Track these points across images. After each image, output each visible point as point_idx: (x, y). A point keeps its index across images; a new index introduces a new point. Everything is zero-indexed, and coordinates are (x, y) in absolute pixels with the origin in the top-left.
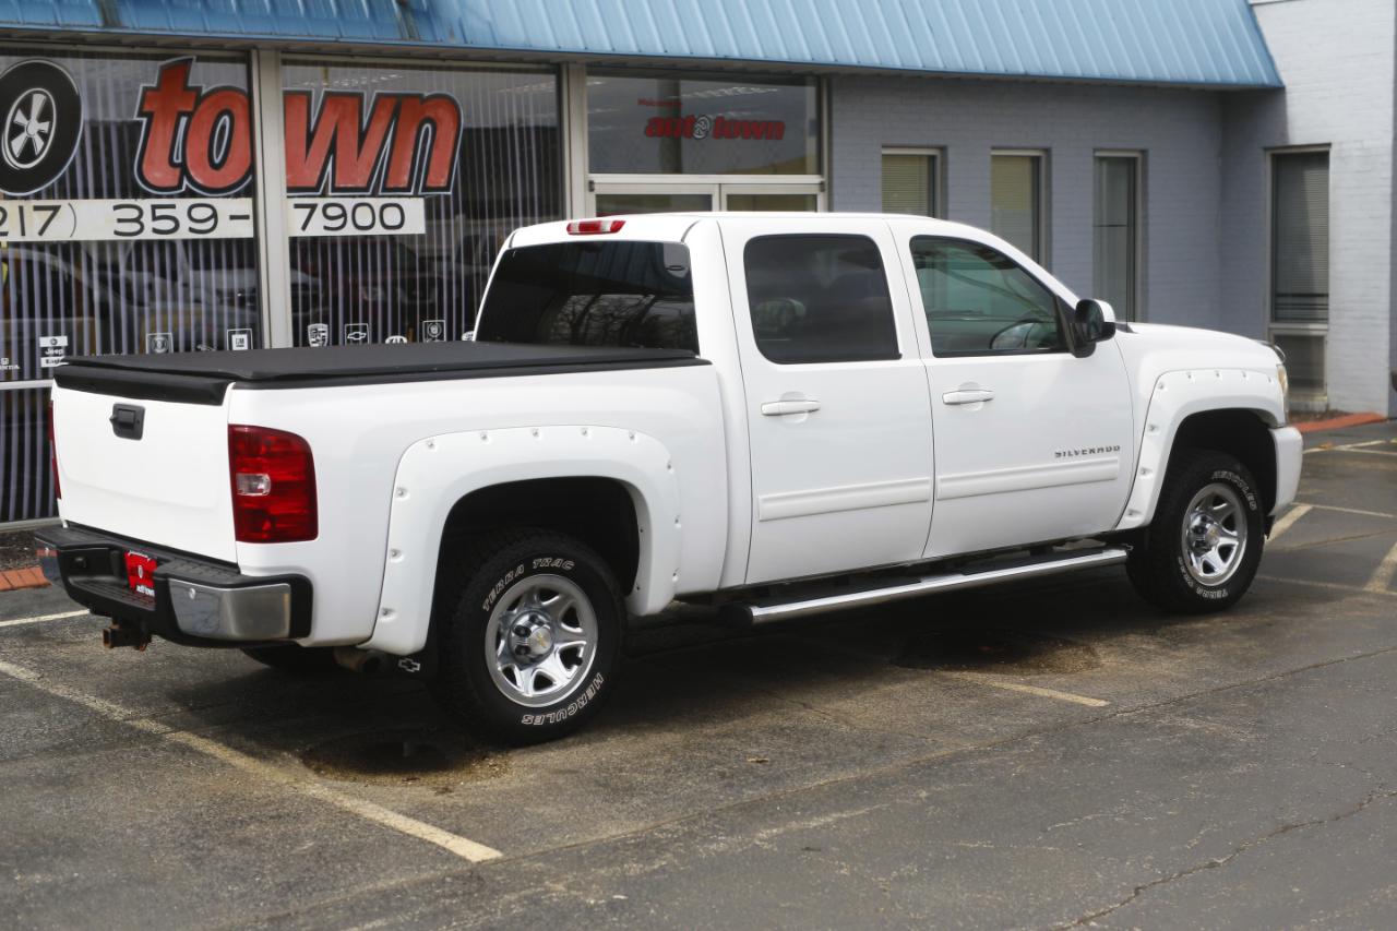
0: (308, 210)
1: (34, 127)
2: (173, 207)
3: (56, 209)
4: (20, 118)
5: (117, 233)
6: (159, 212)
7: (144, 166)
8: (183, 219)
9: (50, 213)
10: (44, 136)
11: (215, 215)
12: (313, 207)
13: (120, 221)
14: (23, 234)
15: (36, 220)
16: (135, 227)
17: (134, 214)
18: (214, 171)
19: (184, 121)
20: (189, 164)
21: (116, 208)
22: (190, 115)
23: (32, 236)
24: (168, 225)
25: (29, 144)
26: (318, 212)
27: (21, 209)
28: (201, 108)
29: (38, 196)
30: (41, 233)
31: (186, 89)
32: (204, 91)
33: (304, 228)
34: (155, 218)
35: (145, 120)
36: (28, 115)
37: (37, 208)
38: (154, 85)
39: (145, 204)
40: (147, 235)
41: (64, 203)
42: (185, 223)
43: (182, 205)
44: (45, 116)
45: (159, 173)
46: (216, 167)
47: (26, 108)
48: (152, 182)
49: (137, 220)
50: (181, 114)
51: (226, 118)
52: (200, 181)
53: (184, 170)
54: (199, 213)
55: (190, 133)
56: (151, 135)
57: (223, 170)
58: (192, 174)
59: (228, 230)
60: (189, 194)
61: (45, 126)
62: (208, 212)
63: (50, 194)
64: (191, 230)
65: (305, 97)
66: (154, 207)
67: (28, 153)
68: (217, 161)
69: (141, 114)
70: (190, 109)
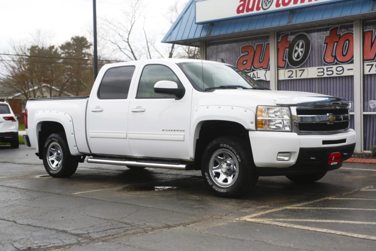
0: (370, 66)
1: (300, 50)
2: (332, 68)
3: (304, 70)
4: (297, 48)
5: (318, 76)
6: (328, 69)
7: (325, 58)
8: (335, 70)
9: (302, 71)
10: (302, 52)
11: (343, 69)
12: (372, 65)
13: (319, 72)
14: (296, 77)
15: (299, 73)
16: (322, 74)
17: (322, 70)
18: (343, 57)
19: (336, 44)
20: (337, 56)
21: (318, 69)
22: (337, 42)
23: (298, 77)
24: (331, 73)
25: (299, 54)
26: (374, 66)
27: (296, 71)
28: (341, 39)
29: (299, 68)
30: (300, 76)
31: (337, 35)
32: (341, 35)
33: (369, 71)
34: (327, 71)
35: (326, 45)
36: (298, 47)
37: (300, 70)
38: (328, 35)
39: (325, 67)
40: (325, 76)
41: (305, 69)
42: (335, 72)
43: (335, 67)
44: (302, 47)
45: (329, 59)
46: (344, 56)
47: (298, 46)
48: (326, 61)
49: (323, 72)
50: (335, 42)
51: (347, 42)
52: (339, 60)
53: (335, 57)
54: (339, 69)
55: (337, 47)
57: (346, 56)
58: (338, 58)
59: (346, 73)
60: (336, 64)
61: (302, 50)
62: (341, 68)
63: (301, 67)
64: (337, 74)
65: (371, 32)
66: (327, 68)
67: (298, 57)
68: (344, 54)
69: (325, 43)
70: (337, 40)
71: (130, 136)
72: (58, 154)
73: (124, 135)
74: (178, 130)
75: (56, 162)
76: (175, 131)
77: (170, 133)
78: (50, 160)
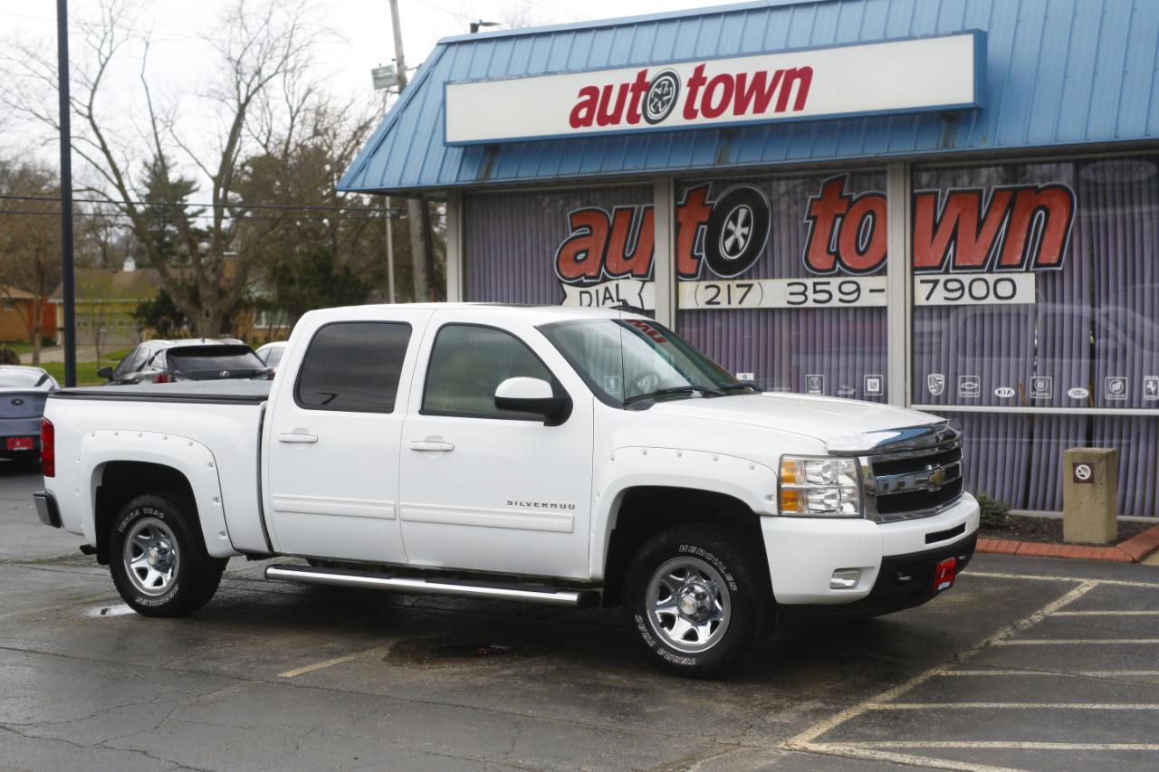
0: (931, 285)
1: (739, 231)
2: (828, 283)
3: (750, 286)
4: (731, 226)
5: (789, 302)
6: (818, 288)
7: (810, 254)
8: (836, 291)
9: (746, 289)
10: (745, 237)
11: (858, 289)
12: (936, 282)
13: (791, 294)
14: (729, 303)
15: (737, 293)
16: (801, 298)
17: (801, 289)
18: (860, 257)
19: (839, 220)
20: (841, 252)
21: (789, 285)
22: (843, 216)
23: (735, 305)
24: (824, 296)
25: (736, 242)
26: (940, 286)
27: (729, 286)
28: (852, 210)
29: (735, 279)
30: (740, 303)
31: (841, 197)
32: (854, 198)
33: (928, 298)
34: (815, 292)
35: (811, 222)
36: (736, 224)
37: (738, 286)
38: (819, 196)
39: (809, 282)
40: (810, 304)
41: (755, 282)
42: (837, 295)
43: (835, 282)
44: (746, 224)
45: (820, 260)
46: (860, 253)
47: (735, 219)
48: (815, 266)
49: (803, 293)
50: (837, 216)
51: (870, 216)
52: (848, 264)
53: (837, 257)
54: (847, 288)
55: (843, 229)
56: (815, 232)
57: (866, 256)
58: (843, 259)
59: (867, 300)
60: (839, 274)
61: (745, 230)
62: (854, 287)
63: (742, 277)
64: (841, 300)
65: (933, 197)
66: (815, 284)
67: (735, 249)
68: (862, 249)
69: (809, 218)
70: (843, 212)
71: (405, 512)
72: (162, 552)
73: (389, 511)
74: (556, 505)
75: (153, 575)
76: (545, 508)
77: (532, 510)
78: (133, 566)
